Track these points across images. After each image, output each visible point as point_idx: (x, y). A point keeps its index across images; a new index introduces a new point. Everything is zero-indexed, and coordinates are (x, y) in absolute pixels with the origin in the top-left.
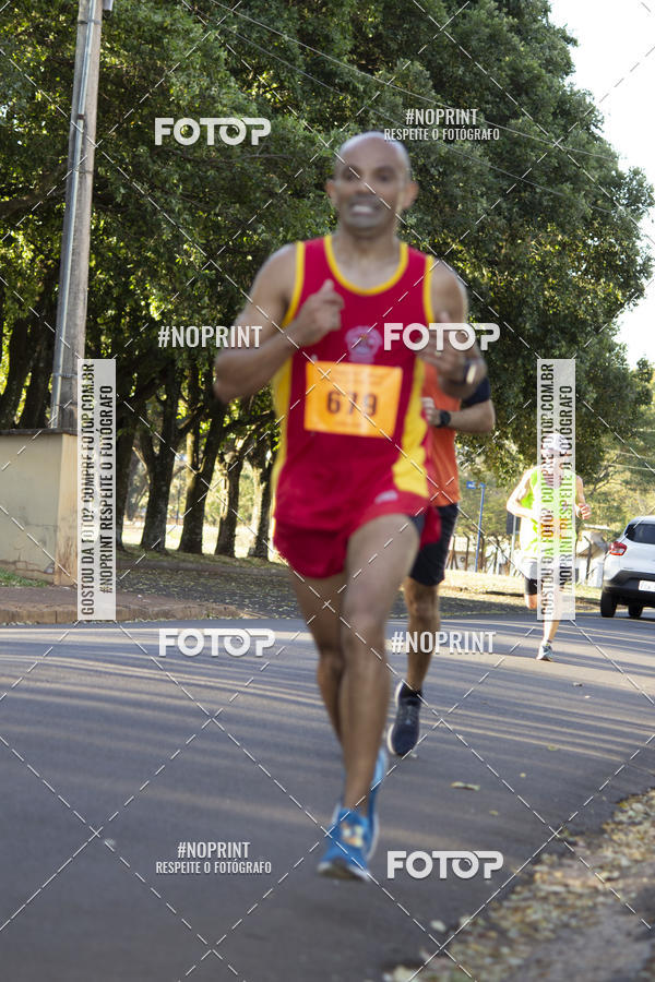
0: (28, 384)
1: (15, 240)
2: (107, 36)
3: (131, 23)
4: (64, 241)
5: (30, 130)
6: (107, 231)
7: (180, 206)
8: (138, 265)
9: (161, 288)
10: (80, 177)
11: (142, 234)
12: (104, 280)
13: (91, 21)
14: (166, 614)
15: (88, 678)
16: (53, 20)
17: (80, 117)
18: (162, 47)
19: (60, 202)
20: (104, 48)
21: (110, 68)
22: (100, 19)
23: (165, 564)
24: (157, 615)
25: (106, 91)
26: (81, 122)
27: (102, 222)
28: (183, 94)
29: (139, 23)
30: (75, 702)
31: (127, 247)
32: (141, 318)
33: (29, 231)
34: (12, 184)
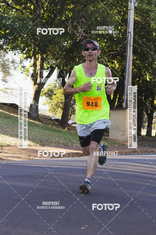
0: (118, 97)
1: (114, 62)
2: (136, 12)
3: (141, 9)
4: (126, 62)
5: (118, 36)
6: (136, 60)
7: (154, 53)
8: (144, 68)
9: (149, 73)
10: (130, 47)
11: (145, 60)
12: (136, 71)
13: (131, 9)
14: (152, 152)
15: (134, 167)
16: (122, 9)
17: (129, 32)
18: (149, 15)
19: (125, 53)
20: (135, 15)
21: (136, 20)
22: (134, 9)
23: (152, 139)
24: (150, 152)
25: (135, 26)
26: (129, 34)
27: (135, 58)
28: (154, 26)
29: (143, 9)
30: (131, 173)
31: (141, 63)
32: (145, 80)
33: (118, 60)
34: (113, 49)
